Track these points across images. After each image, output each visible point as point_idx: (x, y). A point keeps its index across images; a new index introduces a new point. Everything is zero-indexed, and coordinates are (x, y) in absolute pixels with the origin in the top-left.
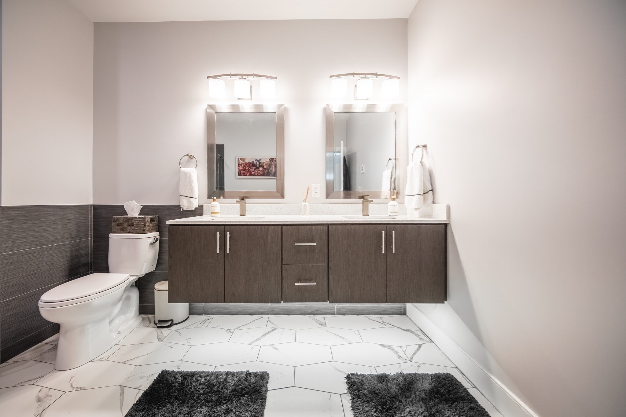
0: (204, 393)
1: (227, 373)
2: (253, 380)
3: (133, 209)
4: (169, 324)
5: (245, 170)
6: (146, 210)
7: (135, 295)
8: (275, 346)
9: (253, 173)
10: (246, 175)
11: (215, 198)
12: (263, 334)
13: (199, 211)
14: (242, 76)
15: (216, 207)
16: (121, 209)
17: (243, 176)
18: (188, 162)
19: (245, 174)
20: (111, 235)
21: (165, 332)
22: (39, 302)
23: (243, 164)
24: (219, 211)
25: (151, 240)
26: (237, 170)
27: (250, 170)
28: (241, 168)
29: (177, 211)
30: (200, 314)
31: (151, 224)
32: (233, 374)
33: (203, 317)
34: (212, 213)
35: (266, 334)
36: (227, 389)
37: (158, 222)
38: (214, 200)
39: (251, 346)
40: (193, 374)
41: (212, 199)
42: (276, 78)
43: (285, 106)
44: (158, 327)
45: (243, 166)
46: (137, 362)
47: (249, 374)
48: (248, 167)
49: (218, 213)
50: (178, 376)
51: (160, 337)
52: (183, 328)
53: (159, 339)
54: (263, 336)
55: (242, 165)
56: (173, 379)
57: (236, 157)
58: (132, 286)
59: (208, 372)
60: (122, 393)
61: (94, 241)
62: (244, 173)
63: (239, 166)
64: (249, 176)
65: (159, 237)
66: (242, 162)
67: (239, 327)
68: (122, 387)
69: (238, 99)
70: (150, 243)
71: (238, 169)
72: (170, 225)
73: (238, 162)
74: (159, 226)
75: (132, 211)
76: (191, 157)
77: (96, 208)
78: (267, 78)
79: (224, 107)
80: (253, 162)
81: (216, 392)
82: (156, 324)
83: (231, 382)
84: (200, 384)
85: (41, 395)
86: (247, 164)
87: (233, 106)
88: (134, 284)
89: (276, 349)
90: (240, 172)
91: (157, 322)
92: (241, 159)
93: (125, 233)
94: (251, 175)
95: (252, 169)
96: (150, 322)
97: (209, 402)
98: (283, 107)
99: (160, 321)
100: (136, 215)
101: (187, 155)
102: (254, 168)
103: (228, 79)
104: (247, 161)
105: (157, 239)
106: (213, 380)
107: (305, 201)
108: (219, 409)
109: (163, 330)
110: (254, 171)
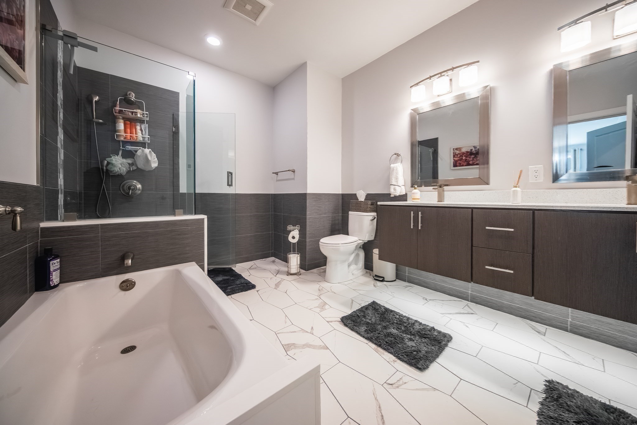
0: (397, 323)
1: (416, 321)
2: (436, 333)
3: (361, 196)
4: (381, 279)
5: (461, 159)
6: (369, 197)
7: (362, 254)
8: (467, 325)
9: (471, 162)
10: (463, 166)
11: (416, 186)
12: (457, 312)
13: (403, 197)
14: (441, 74)
15: (416, 194)
16: (354, 196)
17: (459, 166)
18: (396, 159)
19: (462, 164)
20: (350, 212)
21: (379, 284)
22: (320, 242)
23: (459, 154)
24: (419, 198)
25: (371, 218)
26: (452, 161)
27: (467, 159)
28: (456, 159)
29: (387, 197)
30: (405, 281)
31: (372, 206)
32: (421, 324)
33: (406, 284)
34: (413, 199)
35: (460, 313)
36: (413, 329)
37: (375, 206)
38: (415, 189)
39: (442, 315)
40: (392, 311)
41: (414, 188)
42: (478, 62)
43: (492, 85)
44: (375, 279)
45: (459, 156)
46: (361, 292)
47: (433, 329)
48: (465, 156)
49: (419, 199)
50: (383, 308)
51: (375, 285)
52: (390, 285)
53: (374, 286)
54: (456, 313)
55: (457, 156)
56: (379, 307)
57: (450, 148)
58: (360, 247)
59: (402, 315)
60: (352, 303)
61: (342, 216)
62: (460, 164)
63: (454, 157)
64: (466, 166)
65: (376, 216)
66: (458, 152)
67: (435, 300)
68: (352, 301)
69: (438, 96)
70: (370, 219)
71: (454, 160)
72: (380, 205)
73: (453, 153)
74: (376, 209)
75: (360, 198)
76: (399, 155)
77: (343, 195)
78: (467, 66)
79: (425, 107)
80: (471, 150)
81: (405, 326)
82: (373, 277)
83: (417, 327)
84: (395, 318)
85: (320, 289)
86: (464, 153)
87: (434, 104)
88: (362, 247)
89: (467, 327)
90: (456, 163)
91: (374, 276)
92: (457, 149)
93: (357, 212)
94: (468, 164)
95: (470, 158)
96: (370, 275)
97: (399, 329)
98: (488, 88)
99: (376, 276)
100: (363, 200)
101: (395, 154)
102: (473, 156)
103: (428, 81)
104: (464, 150)
105: (375, 217)
106: (405, 320)
107: (515, 187)
108: (405, 336)
109: (378, 282)
110: (473, 160)
